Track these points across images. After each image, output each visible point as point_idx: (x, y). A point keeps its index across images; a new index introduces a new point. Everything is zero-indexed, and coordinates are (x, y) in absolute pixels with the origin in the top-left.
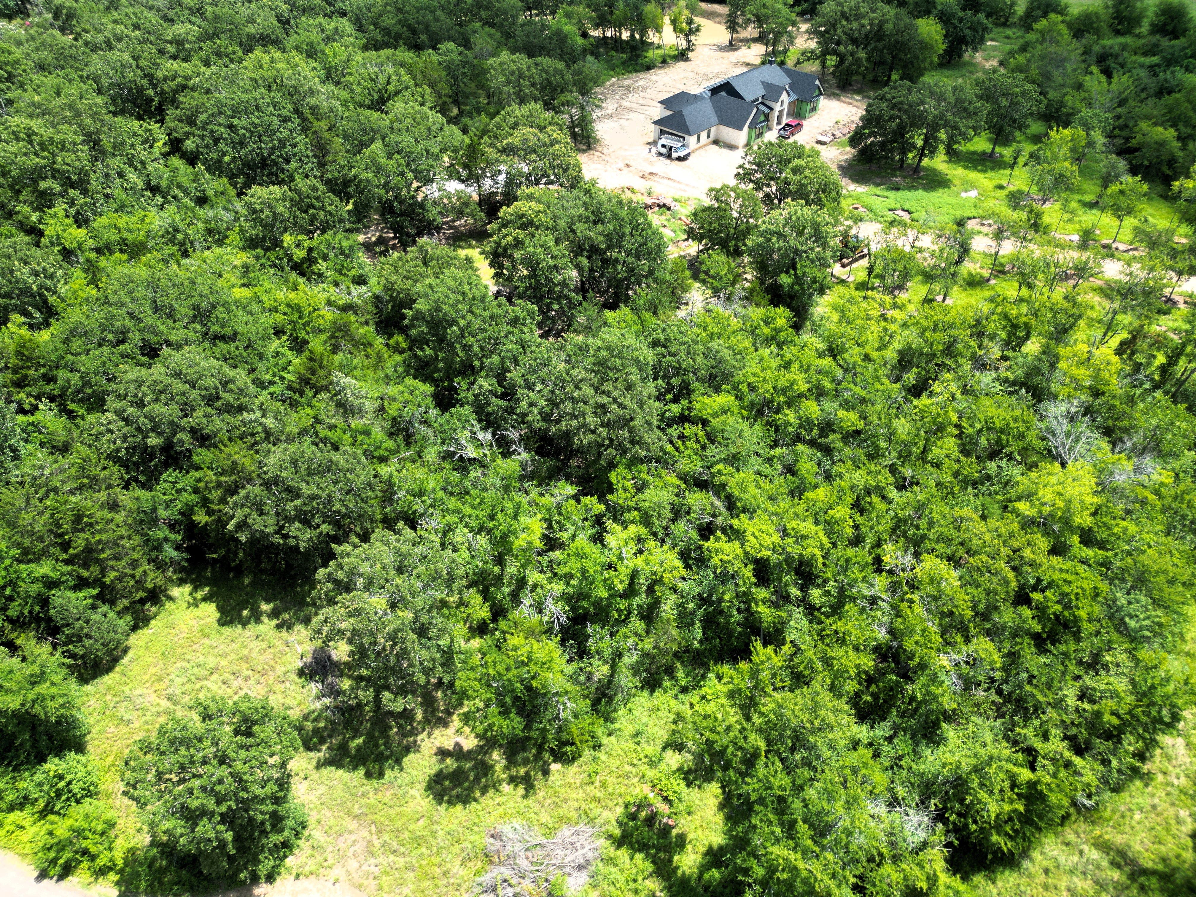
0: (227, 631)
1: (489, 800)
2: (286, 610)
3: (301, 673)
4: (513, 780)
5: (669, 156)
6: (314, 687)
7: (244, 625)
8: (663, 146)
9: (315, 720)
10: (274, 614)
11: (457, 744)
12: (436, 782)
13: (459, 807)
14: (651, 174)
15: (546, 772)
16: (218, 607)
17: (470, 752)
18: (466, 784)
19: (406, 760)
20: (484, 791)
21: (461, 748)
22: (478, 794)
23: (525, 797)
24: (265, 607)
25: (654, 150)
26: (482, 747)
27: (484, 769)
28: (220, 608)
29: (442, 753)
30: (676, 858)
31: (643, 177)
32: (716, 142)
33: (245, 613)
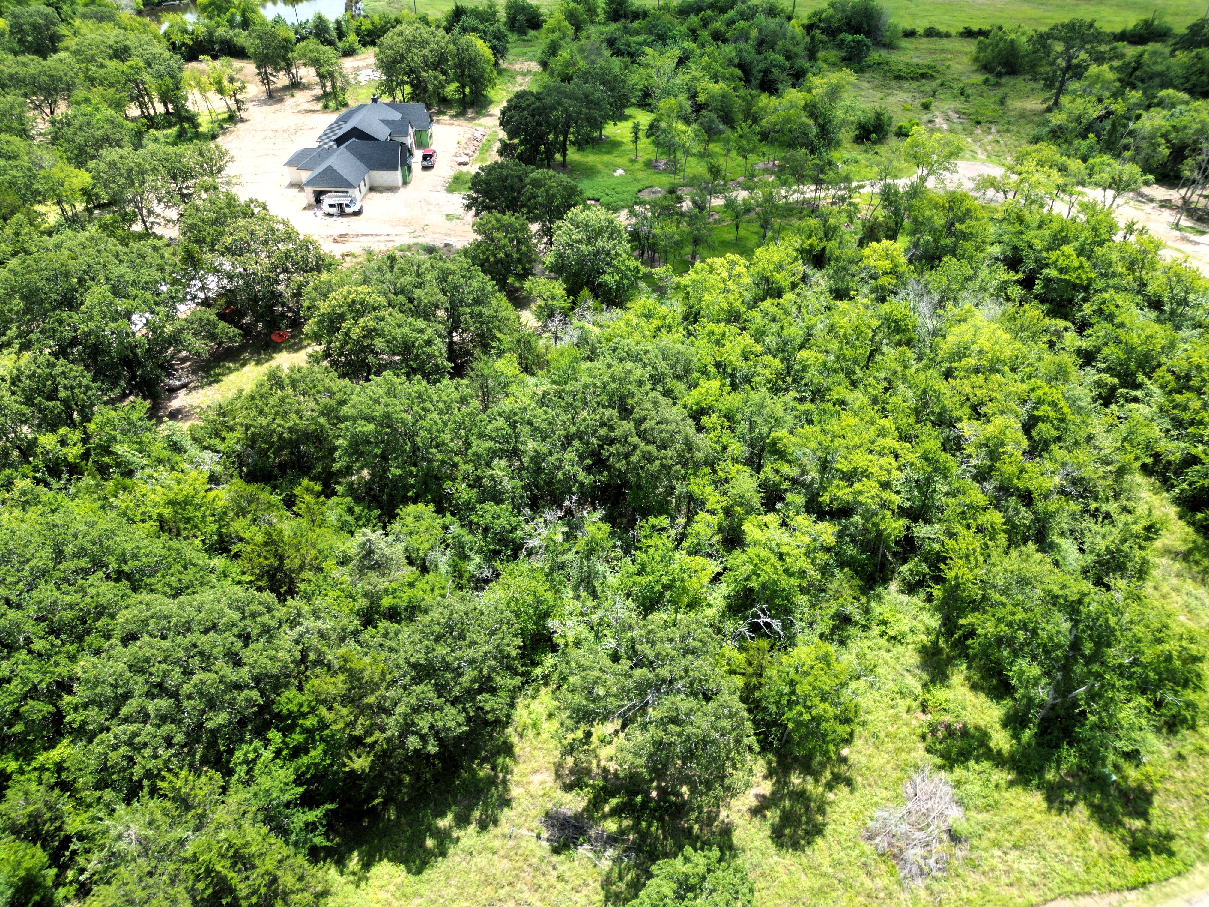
0: (427, 873)
1: (833, 815)
2: (470, 809)
3: (556, 851)
4: (830, 786)
5: (343, 214)
6: (584, 851)
7: (444, 854)
8: (331, 206)
9: (621, 878)
10: (462, 821)
11: (757, 796)
12: (779, 837)
13: (819, 840)
14: (341, 236)
15: (844, 760)
16: (390, 860)
17: (773, 793)
18: (804, 819)
19: (735, 840)
20: (821, 810)
21: (764, 796)
22: (819, 818)
23: (852, 791)
24: (444, 823)
25: (320, 213)
26: (778, 781)
27: (801, 796)
28: (396, 860)
29: (757, 812)
30: (992, 744)
31: (335, 241)
32: (372, 189)
33: (430, 843)
